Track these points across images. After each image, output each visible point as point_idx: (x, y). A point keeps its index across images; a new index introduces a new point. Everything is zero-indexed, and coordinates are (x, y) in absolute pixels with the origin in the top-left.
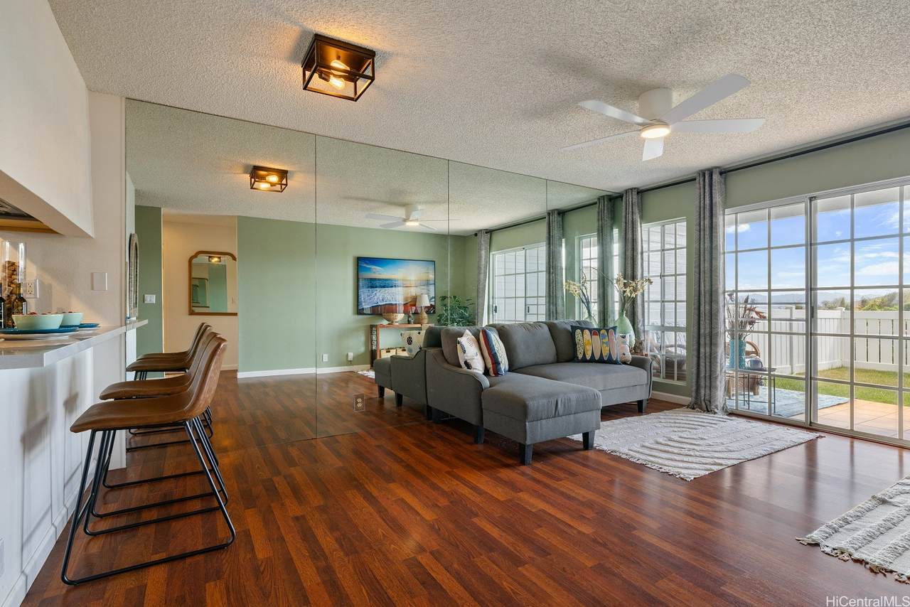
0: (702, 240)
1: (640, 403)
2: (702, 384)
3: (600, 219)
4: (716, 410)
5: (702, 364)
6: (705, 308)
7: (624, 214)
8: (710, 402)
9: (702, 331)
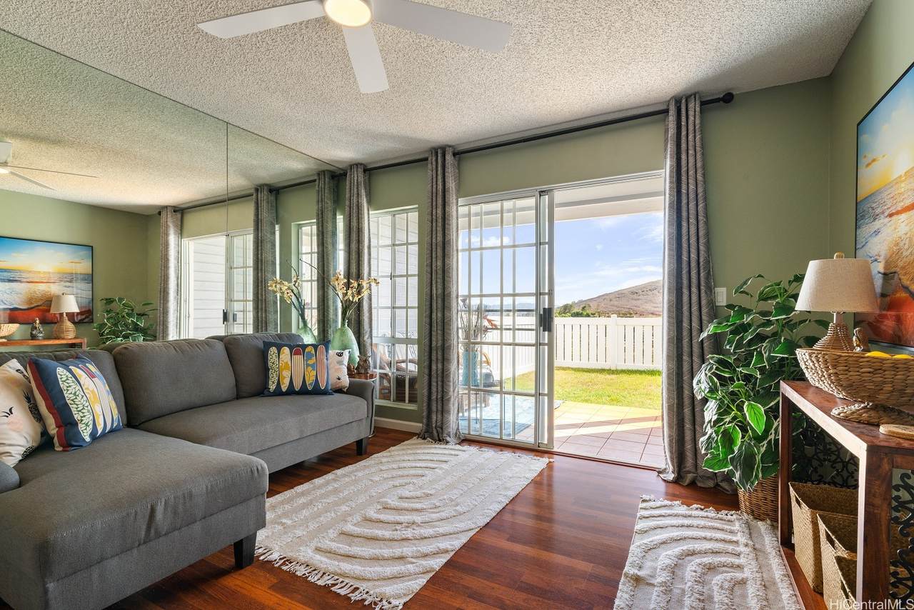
0: (434, 233)
1: (359, 443)
2: (434, 408)
3: (320, 201)
4: (448, 439)
5: (434, 384)
6: (437, 315)
7: (347, 196)
8: (442, 429)
9: (434, 344)
